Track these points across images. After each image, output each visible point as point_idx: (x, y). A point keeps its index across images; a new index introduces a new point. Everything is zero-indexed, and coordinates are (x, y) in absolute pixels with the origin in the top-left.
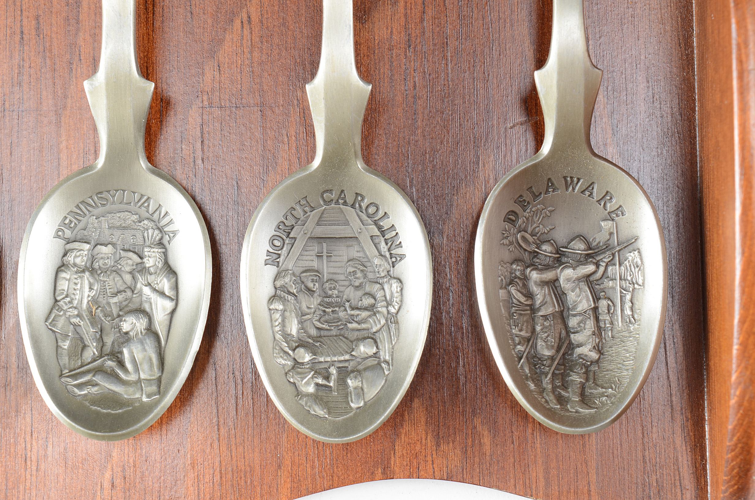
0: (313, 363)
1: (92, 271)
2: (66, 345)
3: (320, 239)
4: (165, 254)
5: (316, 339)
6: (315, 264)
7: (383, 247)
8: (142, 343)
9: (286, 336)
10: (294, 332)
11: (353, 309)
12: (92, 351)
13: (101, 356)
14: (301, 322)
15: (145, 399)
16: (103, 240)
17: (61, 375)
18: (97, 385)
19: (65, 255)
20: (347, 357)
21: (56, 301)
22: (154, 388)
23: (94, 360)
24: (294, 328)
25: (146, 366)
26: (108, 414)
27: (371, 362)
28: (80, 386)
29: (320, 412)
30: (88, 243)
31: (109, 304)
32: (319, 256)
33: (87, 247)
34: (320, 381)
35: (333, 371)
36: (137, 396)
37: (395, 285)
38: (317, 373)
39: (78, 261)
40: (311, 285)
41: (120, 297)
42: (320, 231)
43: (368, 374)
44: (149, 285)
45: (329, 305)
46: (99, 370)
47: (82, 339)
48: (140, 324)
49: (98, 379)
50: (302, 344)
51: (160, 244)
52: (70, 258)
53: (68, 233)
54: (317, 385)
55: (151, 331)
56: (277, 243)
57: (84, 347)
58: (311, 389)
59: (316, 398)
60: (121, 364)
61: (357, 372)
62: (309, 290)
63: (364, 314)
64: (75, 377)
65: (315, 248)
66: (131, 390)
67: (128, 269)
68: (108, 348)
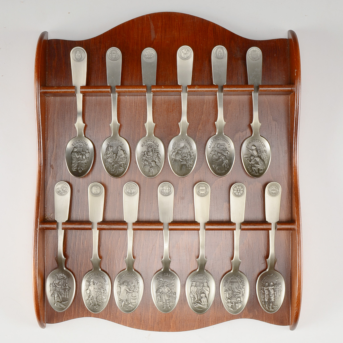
0: (230, 301)
1: (196, 286)
2: (193, 299)
3: (231, 282)
4: (207, 284)
5: (231, 298)
6: (231, 286)
7: (242, 283)
8: (204, 298)
9: (227, 297)
10: (228, 297)
11: (237, 293)
12: (197, 299)
13: (198, 300)
14: (229, 295)
15: (205, 308)
16: (197, 281)
17: (192, 304)
18: (197, 305)
19: (192, 284)
20: (236, 301)
21: (191, 292)
22: (207, 306)
23: (197, 301)
24: (228, 296)
25: (205, 302)
26: (200, 310)
27: (240, 302)
28: (195, 305)
29: (232, 310)
30: (195, 282)
31: (199, 292)
32: (231, 285)
33: (195, 283)
34: (232, 304)
35: (234, 303)
36: (204, 307)
37: (243, 289)
38: (231, 303)
39: (194, 285)
40: (230, 289)
41: (201, 290)
42: (232, 281)
43: (239, 304)
44: (205, 289)
45: (233, 292)
46: (198, 303)
47: (195, 298)
48: (204, 295)
49: (198, 304)
50: (229, 299)
51: (207, 282)
52: (193, 285)
53: (192, 281)
54: (231, 305)
55: (206, 297)
56: (225, 283)
57: (195, 299)
58: (230, 306)
59: (231, 307)
60: (201, 302)
61: (237, 303)
62: (230, 290)
63: (238, 294)
64: (194, 304)
65: (231, 283)
66: (203, 306)
67: (202, 286)
68: (199, 299)
